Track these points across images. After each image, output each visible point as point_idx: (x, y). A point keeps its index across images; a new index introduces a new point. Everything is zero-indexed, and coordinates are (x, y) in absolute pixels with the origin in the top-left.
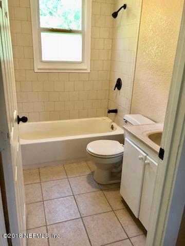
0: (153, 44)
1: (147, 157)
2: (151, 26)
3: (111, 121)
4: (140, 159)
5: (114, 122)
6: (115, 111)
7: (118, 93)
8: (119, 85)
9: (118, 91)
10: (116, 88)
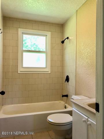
0: (84, 53)
1: (89, 119)
2: (82, 44)
3: (65, 103)
4: (84, 122)
5: (66, 103)
6: (67, 96)
7: (68, 84)
8: (67, 79)
9: (68, 83)
10: (66, 81)
